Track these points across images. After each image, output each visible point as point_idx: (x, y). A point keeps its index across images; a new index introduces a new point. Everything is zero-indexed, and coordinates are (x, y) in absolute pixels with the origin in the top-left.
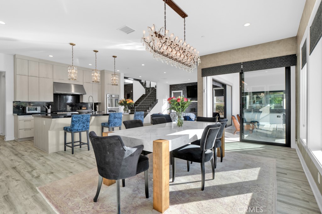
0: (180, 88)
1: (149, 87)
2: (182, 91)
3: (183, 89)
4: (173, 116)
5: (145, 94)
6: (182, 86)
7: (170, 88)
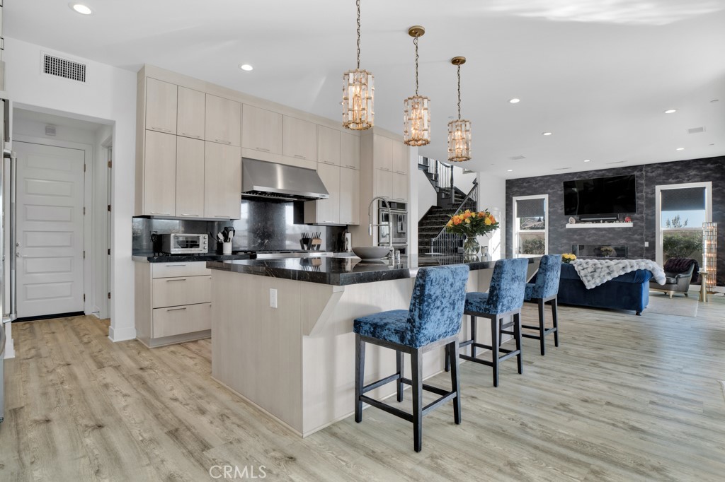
0: (541, 186)
1: (450, 186)
2: (546, 197)
3: (549, 191)
4: (590, 270)
5: (436, 205)
6: (548, 181)
7: (507, 188)
